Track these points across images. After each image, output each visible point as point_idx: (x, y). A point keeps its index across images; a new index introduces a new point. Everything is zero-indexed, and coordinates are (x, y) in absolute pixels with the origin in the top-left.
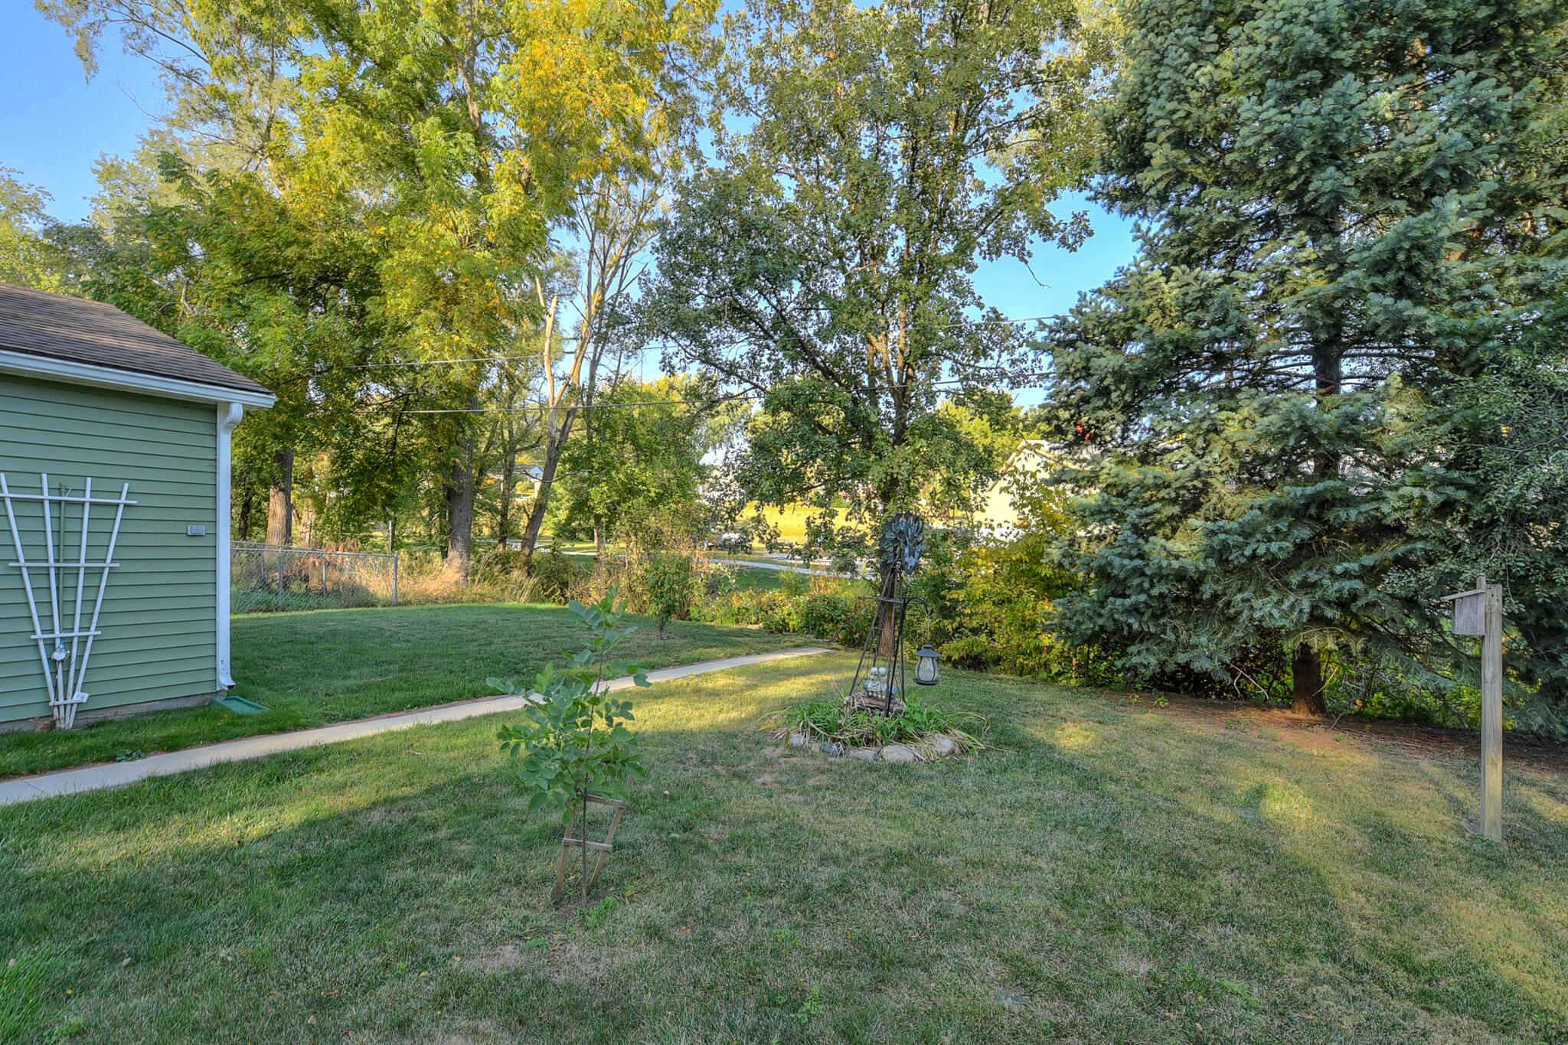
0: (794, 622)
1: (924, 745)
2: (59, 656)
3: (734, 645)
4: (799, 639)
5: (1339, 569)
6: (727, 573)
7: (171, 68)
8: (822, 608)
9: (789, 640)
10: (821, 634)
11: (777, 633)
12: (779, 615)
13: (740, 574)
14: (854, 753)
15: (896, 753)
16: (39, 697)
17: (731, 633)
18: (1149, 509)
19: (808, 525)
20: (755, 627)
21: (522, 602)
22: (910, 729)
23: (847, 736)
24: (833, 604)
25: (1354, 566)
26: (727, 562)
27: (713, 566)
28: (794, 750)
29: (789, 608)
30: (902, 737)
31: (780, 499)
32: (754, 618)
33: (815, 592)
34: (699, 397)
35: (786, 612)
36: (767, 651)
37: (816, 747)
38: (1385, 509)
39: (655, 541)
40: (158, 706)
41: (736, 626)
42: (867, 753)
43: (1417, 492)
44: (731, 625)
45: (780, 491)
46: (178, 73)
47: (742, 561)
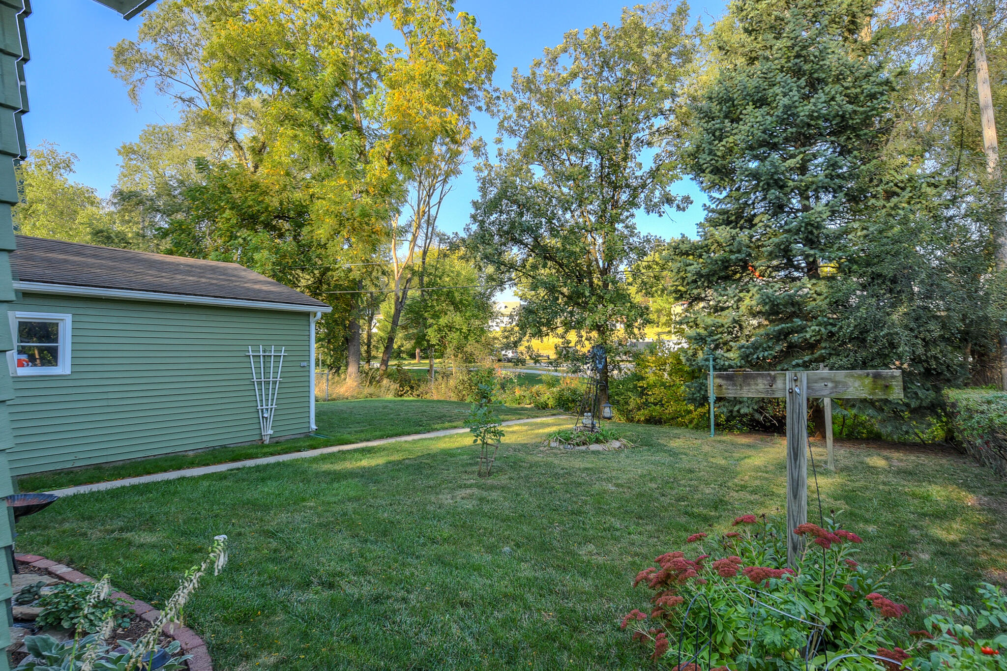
0: (551, 403)
1: (607, 445)
2: (265, 415)
3: (520, 414)
4: (555, 412)
5: (794, 363)
6: (512, 376)
7: (180, 98)
8: (567, 394)
9: (547, 412)
10: (567, 409)
11: (542, 408)
12: (543, 399)
13: (519, 376)
14: (577, 448)
15: (594, 447)
16: (258, 432)
17: (516, 409)
18: (716, 337)
19: (556, 348)
20: (529, 406)
21: (390, 397)
22: (601, 438)
23: (575, 442)
24: (574, 392)
25: (800, 361)
26: (512, 370)
27: (504, 372)
28: (552, 448)
29: (548, 395)
30: (598, 441)
31: (539, 334)
32: (528, 402)
33: (564, 386)
34: (494, 280)
35: (546, 397)
36: (538, 417)
37: (561, 447)
38: (808, 336)
39: (469, 359)
40: (293, 437)
41: (517, 406)
42: (583, 448)
43: (817, 328)
44: (515, 406)
45: (540, 331)
46: (184, 100)
47: (520, 370)
